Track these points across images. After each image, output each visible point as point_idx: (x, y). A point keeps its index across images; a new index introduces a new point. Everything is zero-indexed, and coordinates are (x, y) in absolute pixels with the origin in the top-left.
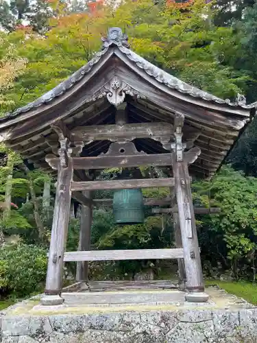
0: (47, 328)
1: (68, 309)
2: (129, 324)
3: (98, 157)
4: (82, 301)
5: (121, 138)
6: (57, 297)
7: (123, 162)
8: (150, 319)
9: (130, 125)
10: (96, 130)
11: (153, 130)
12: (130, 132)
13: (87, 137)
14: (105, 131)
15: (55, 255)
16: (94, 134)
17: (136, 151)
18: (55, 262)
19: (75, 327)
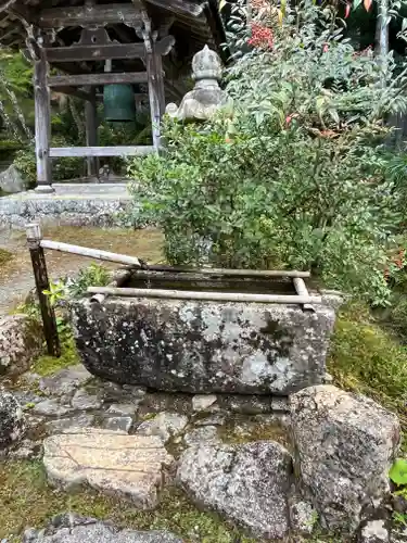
0: (31, 209)
1: (57, 197)
2: (94, 208)
3: (71, 47)
4: (68, 191)
5: (92, 24)
6: (47, 187)
7: (96, 53)
8: (111, 204)
9: (98, 7)
10: (65, 13)
11: (125, 14)
12: (101, 17)
13: (57, 22)
14: (74, 15)
15: (40, 150)
16: (64, 20)
17: (109, 40)
18: (41, 157)
19: (53, 209)
